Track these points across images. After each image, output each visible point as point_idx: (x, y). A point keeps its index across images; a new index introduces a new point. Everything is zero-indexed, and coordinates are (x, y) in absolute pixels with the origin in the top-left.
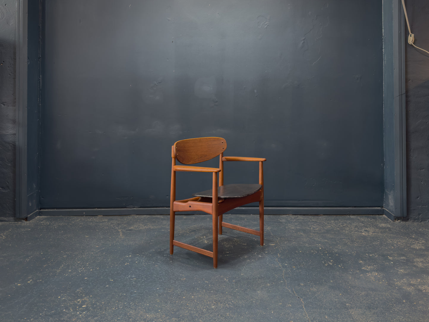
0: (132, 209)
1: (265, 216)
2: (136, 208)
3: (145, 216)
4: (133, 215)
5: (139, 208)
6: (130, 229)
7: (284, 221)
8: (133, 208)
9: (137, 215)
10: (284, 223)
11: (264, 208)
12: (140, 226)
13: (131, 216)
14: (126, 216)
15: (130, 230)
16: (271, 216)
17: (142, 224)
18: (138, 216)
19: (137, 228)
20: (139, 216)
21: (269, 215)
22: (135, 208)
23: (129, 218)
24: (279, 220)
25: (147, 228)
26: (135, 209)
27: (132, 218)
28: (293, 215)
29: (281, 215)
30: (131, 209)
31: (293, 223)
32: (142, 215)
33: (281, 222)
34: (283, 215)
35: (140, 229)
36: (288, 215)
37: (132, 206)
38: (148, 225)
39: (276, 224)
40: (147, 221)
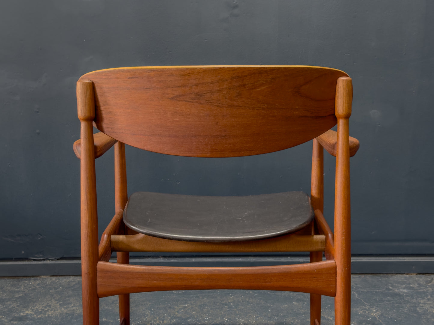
0: (42, 262)
1: (353, 278)
2: (52, 260)
3: (72, 278)
4: (45, 277)
5: (58, 259)
6: (22, 314)
7: (405, 291)
8: (44, 260)
9: (53, 276)
10: (407, 296)
11: (352, 258)
12: (50, 306)
13: (38, 278)
14: (28, 278)
15: (21, 319)
16: (368, 277)
17: (56, 300)
18: (54, 279)
19: (41, 313)
20: (57, 277)
21: (363, 276)
22: (49, 260)
23: (33, 283)
24: (391, 290)
25: (65, 311)
26: (48, 262)
27: (38, 284)
28: (419, 274)
29: (390, 275)
30: (39, 263)
31: (429, 297)
32: (63, 277)
33: (398, 295)
34: (397, 274)
35: (49, 316)
36: (407, 276)
37: (41, 255)
38: (71, 303)
39: (389, 301)
40: (70, 292)
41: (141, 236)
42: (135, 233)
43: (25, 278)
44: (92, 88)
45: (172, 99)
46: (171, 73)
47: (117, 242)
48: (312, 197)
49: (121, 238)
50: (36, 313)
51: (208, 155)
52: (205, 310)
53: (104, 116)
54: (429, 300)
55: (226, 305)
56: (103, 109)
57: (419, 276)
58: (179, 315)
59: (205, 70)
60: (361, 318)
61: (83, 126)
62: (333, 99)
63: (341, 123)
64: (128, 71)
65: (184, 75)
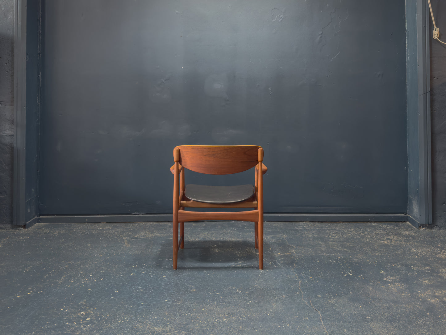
0: (138, 215)
2: (142, 214)
3: (152, 223)
4: (139, 222)
5: (145, 214)
6: (135, 237)
7: (301, 228)
8: (139, 214)
10: (301, 230)
12: (146, 234)
13: (136, 223)
16: (287, 223)
17: (148, 231)
18: (143, 223)
19: (143, 236)
20: (145, 223)
21: (285, 223)
23: (135, 225)
24: (295, 228)
25: (153, 236)
26: (141, 215)
27: (137, 225)
28: (310, 222)
29: (297, 222)
32: (148, 222)
33: (297, 230)
34: (300, 222)
35: (147, 237)
36: (305, 223)
37: (137, 212)
38: (155, 233)
39: (292, 232)
40: (153, 229)
41: (192, 201)
42: (190, 200)
43: (130, 223)
44: (179, 151)
45: (205, 156)
46: (205, 148)
47: (183, 204)
48: (255, 187)
49: (184, 202)
50: (141, 236)
51: (216, 174)
52: (213, 235)
53: (182, 160)
54: (309, 232)
55: (222, 233)
56: (182, 158)
57: (310, 223)
58: (202, 237)
59: (216, 147)
60: (278, 238)
61: (175, 163)
62: (257, 155)
63: (260, 163)
64: (191, 147)
65: (208, 149)
